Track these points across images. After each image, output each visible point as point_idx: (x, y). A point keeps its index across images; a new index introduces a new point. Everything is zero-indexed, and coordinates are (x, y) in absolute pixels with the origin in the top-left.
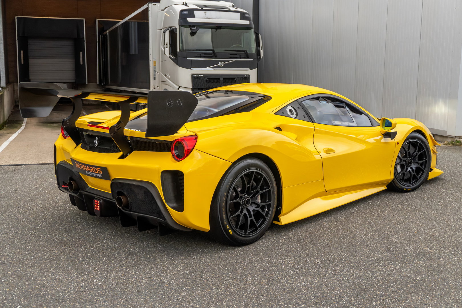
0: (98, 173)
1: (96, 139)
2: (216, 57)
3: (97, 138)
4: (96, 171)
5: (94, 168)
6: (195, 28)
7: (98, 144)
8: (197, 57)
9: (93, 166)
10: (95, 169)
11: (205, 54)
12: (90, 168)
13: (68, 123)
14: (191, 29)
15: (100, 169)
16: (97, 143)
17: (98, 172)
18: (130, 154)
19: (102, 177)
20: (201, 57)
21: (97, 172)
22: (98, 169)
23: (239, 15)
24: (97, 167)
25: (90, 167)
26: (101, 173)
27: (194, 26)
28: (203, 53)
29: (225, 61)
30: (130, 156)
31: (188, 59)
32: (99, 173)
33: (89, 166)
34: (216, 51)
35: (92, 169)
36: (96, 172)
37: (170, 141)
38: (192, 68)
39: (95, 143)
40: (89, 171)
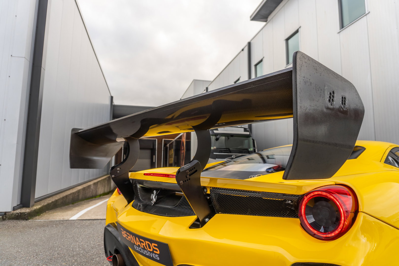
0: (153, 252)
1: (153, 193)
2: (230, 152)
3: (155, 192)
4: (150, 248)
5: (147, 242)
6: (219, 136)
7: (157, 201)
8: (219, 152)
9: (146, 239)
10: (148, 244)
11: (224, 151)
12: (141, 242)
13: (118, 172)
14: (216, 137)
15: (156, 245)
16: (154, 200)
17: (154, 250)
18: (210, 218)
19: (159, 259)
20: (222, 152)
21: (151, 250)
22: (153, 244)
23: (243, 129)
24: (152, 241)
25: (141, 240)
26: (158, 252)
27: (218, 135)
28: (223, 150)
29: (236, 155)
30: (210, 223)
31: (214, 153)
32: (155, 252)
33: (140, 237)
34: (231, 149)
35: (143, 243)
36: (149, 250)
37: (298, 196)
38: (216, 159)
39: (152, 200)
40: (139, 246)
